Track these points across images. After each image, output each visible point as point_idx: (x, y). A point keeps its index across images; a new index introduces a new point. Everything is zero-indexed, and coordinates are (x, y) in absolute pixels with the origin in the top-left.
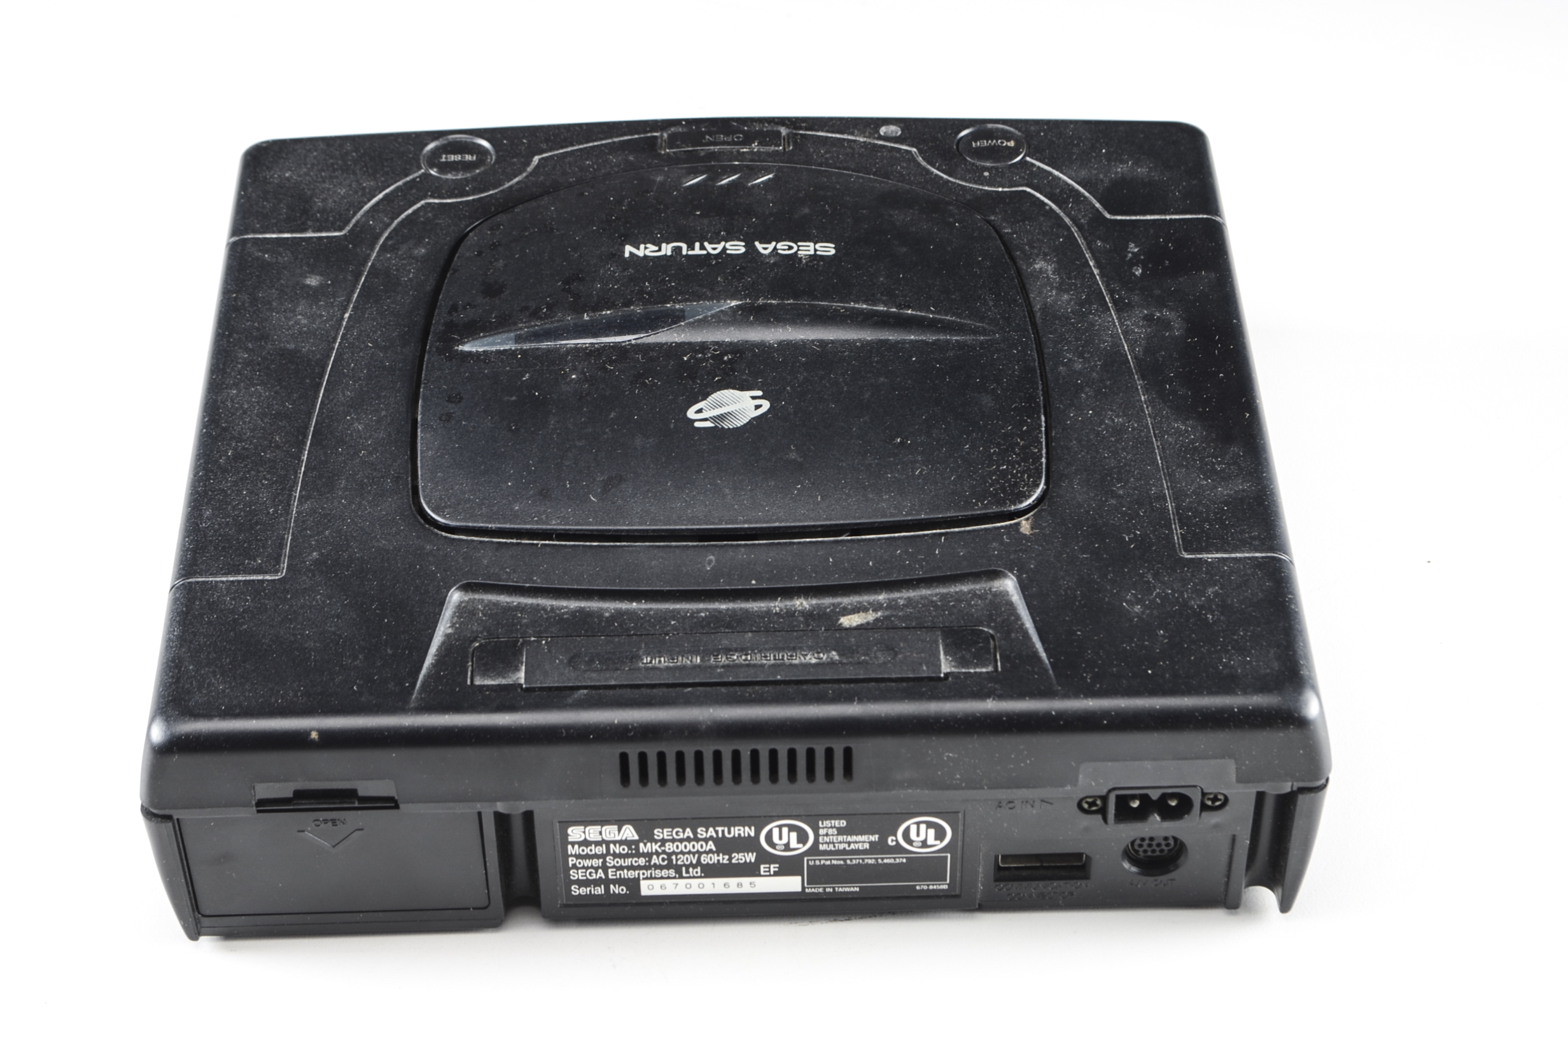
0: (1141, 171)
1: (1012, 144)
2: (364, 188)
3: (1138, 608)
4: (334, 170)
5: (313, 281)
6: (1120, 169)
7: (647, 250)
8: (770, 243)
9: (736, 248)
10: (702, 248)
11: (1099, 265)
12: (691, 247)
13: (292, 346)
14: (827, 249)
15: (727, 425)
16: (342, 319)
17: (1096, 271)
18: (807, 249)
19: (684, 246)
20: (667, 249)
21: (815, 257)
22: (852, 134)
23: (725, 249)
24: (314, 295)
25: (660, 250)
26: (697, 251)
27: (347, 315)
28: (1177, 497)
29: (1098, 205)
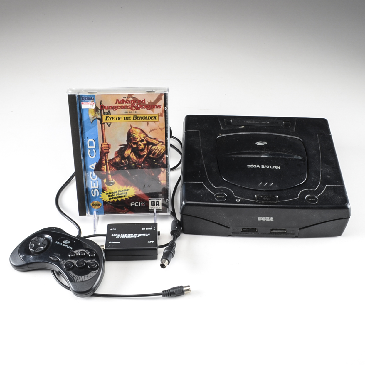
0: (196, 191)
1: (217, 197)
2: (326, 194)
3: (206, 125)
4: (332, 198)
5: (328, 177)
6: (199, 192)
7: (277, 167)
8: (258, 167)
9: (263, 167)
10: (268, 167)
11: (205, 172)
12: (270, 167)
13: (328, 166)
14: (249, 166)
15: (261, 142)
16: (322, 169)
17: (206, 172)
18: (251, 166)
19: (271, 167)
20: (273, 167)
21: (250, 165)
22: (245, 200)
23: (264, 166)
24: (327, 174)
25: (275, 167)
26: (269, 166)
27: (321, 170)
28: (199, 138)
29: (204, 185)
